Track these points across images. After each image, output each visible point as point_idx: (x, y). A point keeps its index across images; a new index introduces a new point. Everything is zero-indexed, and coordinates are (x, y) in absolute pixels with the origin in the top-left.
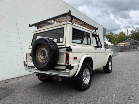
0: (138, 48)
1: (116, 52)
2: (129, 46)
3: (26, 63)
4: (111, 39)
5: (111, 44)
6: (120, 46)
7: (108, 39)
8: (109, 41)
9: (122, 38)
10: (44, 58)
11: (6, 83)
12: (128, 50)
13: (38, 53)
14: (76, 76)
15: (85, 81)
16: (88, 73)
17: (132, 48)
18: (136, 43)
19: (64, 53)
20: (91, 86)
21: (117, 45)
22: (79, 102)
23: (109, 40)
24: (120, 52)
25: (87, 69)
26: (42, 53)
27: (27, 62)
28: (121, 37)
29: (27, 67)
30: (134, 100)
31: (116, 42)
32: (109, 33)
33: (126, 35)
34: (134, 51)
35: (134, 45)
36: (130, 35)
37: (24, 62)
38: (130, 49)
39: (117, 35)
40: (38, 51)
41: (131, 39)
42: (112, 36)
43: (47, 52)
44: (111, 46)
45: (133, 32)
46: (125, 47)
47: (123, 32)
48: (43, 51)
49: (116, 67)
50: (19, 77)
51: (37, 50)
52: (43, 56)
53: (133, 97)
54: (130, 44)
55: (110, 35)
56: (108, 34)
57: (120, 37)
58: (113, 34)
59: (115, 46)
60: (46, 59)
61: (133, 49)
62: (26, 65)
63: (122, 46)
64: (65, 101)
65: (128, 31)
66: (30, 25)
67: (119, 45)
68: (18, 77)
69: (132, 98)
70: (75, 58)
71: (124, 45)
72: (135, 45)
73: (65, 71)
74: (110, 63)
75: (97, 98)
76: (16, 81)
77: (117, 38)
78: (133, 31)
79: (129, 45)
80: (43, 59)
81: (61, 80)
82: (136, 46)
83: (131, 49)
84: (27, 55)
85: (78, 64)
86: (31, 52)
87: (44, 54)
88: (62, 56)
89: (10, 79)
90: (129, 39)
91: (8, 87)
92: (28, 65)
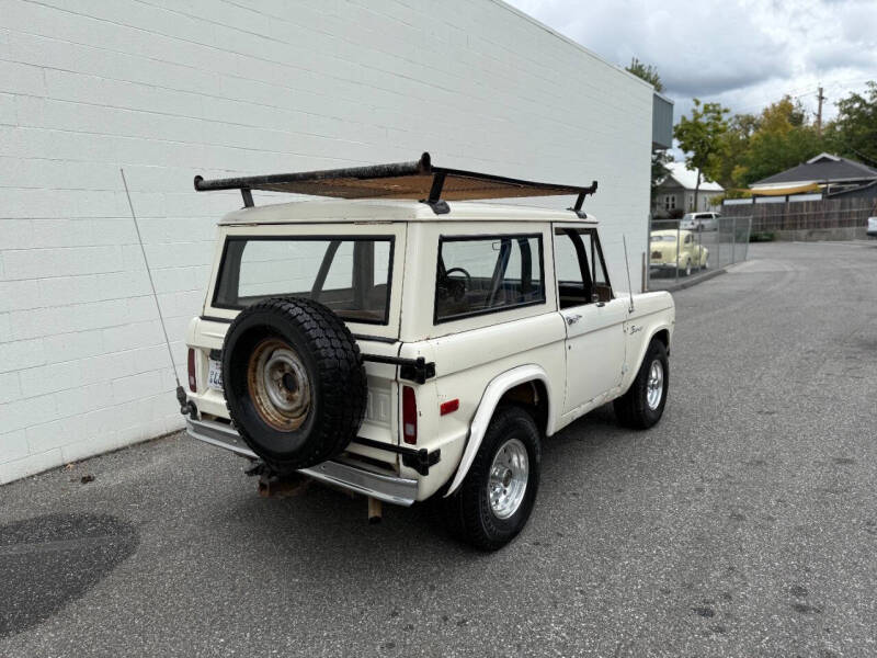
0: (870, 220)
1: (729, 241)
2: (815, 203)
3: (190, 394)
4: (710, 150)
5: (705, 186)
6: (759, 201)
7: (686, 150)
8: (694, 164)
9: (780, 144)
10: (290, 399)
11: (86, 480)
12: (804, 233)
13: (255, 370)
14: (450, 492)
15: (502, 498)
16: (519, 461)
17: (836, 219)
18: (865, 188)
19: (394, 386)
20: (533, 519)
21: (740, 197)
22: (462, 623)
23: (691, 154)
24: (754, 239)
25: (513, 440)
26: (280, 375)
27: (193, 388)
28: (774, 139)
29: (194, 416)
30: (728, 615)
31: (739, 171)
32: (700, 109)
33: (811, 121)
34: (843, 238)
35: (847, 200)
36: (832, 126)
37: (180, 390)
38: (817, 225)
39: (748, 122)
40: (257, 360)
41: (836, 158)
42: (717, 131)
43: (301, 375)
44: (701, 198)
45: (857, 105)
46: (788, 213)
47: (794, 103)
48: (280, 365)
49: (695, 381)
50: (148, 441)
51: (254, 357)
52: (284, 392)
53: (728, 597)
54: (824, 191)
55: (704, 120)
56: (690, 118)
57: (766, 139)
58: (725, 117)
59: (727, 202)
60: (297, 409)
61: (841, 224)
62: (191, 403)
63: (769, 206)
64: (394, 614)
65: (821, 98)
66: (198, 178)
67: (756, 196)
68: (139, 444)
69: (719, 607)
70: (449, 408)
71: (783, 199)
72: (854, 200)
73: (398, 476)
74: (656, 374)
75: (553, 597)
76: (136, 472)
77: (746, 143)
78: (856, 98)
79: (818, 197)
80: (284, 407)
81: (378, 514)
82: (856, 205)
83: (827, 225)
84: (191, 352)
85: (464, 432)
86: (219, 345)
87: (289, 383)
88: (382, 394)
89: (98, 456)
90: (824, 159)
91: (97, 510)
92: (200, 409)
